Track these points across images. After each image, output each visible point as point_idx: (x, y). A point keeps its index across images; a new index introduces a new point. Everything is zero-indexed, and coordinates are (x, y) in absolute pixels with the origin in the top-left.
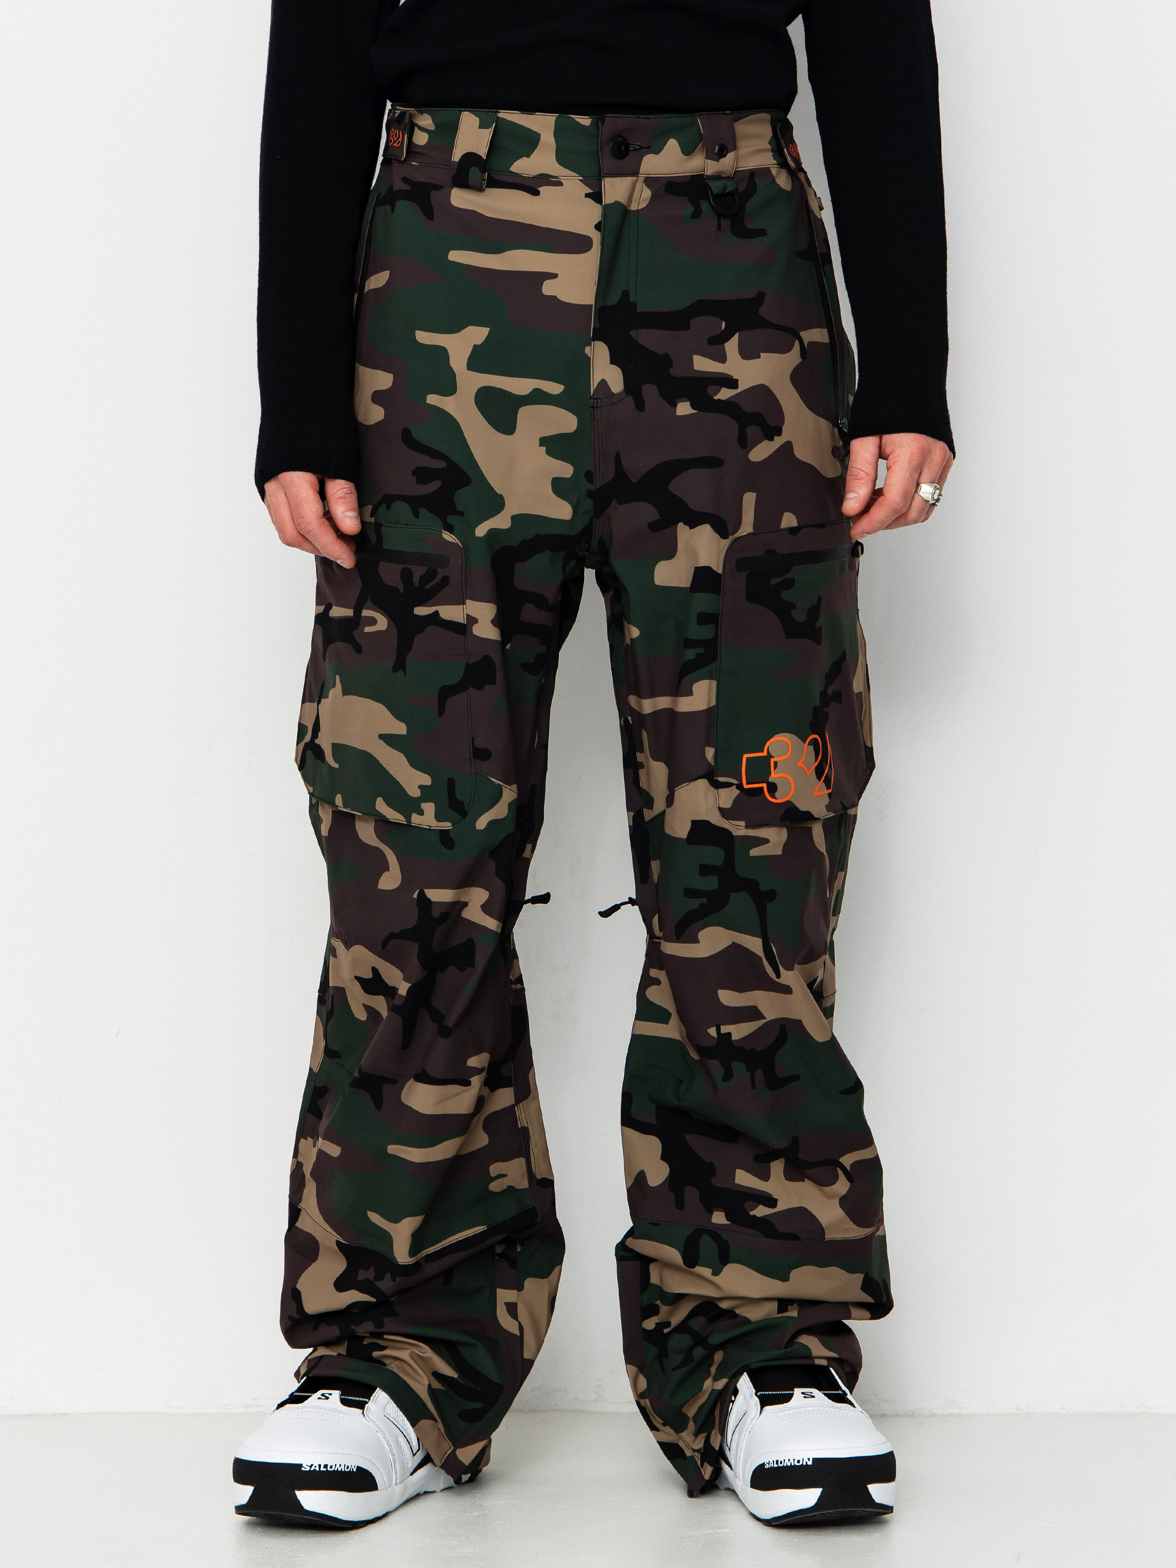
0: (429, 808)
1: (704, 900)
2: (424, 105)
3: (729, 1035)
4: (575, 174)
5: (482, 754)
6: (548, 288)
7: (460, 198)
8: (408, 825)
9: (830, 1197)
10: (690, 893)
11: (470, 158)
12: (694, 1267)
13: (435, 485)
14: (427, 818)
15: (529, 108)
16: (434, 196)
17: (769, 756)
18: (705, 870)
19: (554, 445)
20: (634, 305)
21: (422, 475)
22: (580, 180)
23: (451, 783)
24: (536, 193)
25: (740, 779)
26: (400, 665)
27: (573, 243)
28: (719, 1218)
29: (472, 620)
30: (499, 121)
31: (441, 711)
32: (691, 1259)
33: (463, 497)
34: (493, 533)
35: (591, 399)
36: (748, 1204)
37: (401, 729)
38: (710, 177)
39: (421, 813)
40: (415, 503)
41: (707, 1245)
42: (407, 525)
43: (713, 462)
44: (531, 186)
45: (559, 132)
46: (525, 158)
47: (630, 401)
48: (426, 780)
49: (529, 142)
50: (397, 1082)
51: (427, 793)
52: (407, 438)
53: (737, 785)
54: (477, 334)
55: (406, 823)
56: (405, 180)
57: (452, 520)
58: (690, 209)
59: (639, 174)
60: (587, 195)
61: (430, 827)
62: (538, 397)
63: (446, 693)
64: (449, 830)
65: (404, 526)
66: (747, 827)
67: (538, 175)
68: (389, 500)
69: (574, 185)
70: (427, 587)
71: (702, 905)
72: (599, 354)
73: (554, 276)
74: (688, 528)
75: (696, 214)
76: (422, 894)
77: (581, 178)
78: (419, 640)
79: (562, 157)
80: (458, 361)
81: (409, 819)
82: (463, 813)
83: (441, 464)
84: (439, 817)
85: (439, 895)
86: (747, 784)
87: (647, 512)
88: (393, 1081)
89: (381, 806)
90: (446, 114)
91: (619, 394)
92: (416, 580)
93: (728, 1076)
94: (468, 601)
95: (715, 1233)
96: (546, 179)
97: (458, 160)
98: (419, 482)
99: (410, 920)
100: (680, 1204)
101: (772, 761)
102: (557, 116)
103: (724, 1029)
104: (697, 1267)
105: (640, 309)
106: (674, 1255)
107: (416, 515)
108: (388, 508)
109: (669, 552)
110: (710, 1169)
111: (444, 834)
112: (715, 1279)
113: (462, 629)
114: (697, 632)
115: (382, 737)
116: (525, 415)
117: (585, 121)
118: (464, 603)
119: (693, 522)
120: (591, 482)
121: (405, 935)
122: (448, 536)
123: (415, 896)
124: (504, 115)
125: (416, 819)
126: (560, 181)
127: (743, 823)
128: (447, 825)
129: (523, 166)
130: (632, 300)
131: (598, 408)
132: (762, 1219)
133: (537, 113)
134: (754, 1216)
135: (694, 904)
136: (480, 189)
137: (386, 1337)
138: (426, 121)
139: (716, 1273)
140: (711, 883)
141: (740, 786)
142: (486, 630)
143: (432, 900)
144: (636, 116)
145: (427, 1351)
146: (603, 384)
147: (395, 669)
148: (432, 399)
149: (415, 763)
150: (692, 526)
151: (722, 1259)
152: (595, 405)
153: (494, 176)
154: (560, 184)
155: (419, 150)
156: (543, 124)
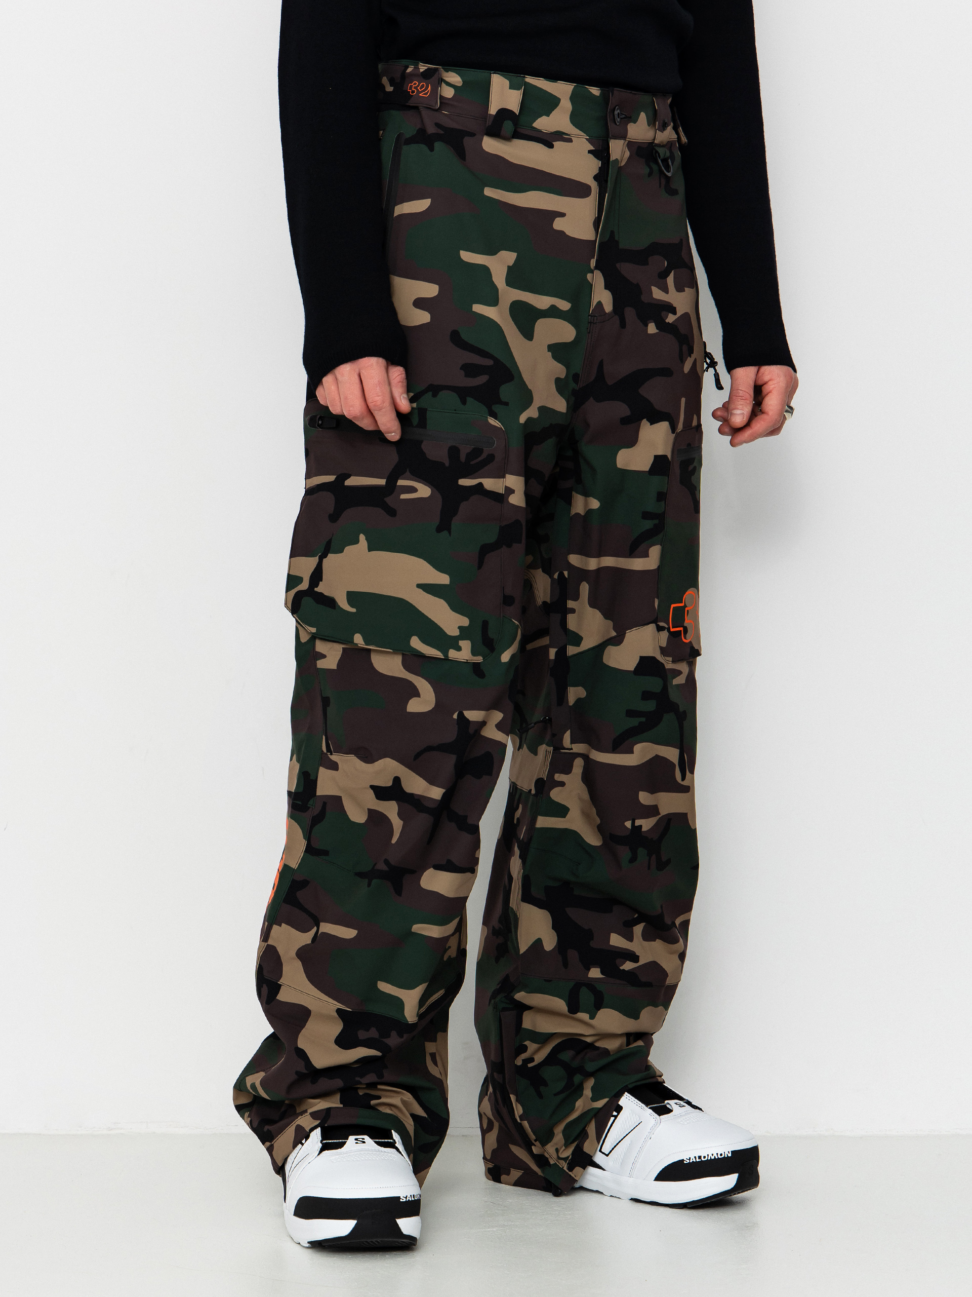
0: (466, 645)
1: (643, 719)
2: (451, 65)
3: (641, 827)
4: (582, 134)
5: (508, 600)
6: (558, 224)
7: (490, 145)
8: (447, 659)
9: (672, 953)
10: (631, 713)
11: (504, 113)
12: (576, 1013)
13: (483, 379)
14: (464, 653)
15: (553, 77)
16: (467, 141)
17: (685, 606)
18: (647, 696)
19: (558, 351)
20: (617, 242)
21: (470, 370)
22: (586, 139)
23: (485, 625)
24: (551, 146)
25: (668, 624)
26: (444, 525)
27: (575, 189)
28: (595, 973)
29: (510, 491)
30: (527, 85)
31: (480, 565)
32: (574, 1008)
33: (506, 391)
34: (529, 420)
35: (589, 316)
36: (618, 961)
37: (444, 579)
38: (659, 145)
39: (459, 649)
40: (463, 394)
41: (586, 996)
42: (455, 410)
43: (666, 372)
44: (548, 140)
45: (573, 98)
46: (544, 117)
47: (616, 319)
48: (465, 622)
49: (550, 103)
50: (417, 872)
51: (464, 633)
52: (456, 338)
53: (667, 628)
54: (508, 257)
55: (443, 657)
56: (438, 125)
57: (496, 408)
58: (647, 170)
59: (626, 138)
60: (590, 152)
61: (467, 660)
62: (553, 312)
63: (485, 550)
64: (479, 663)
65: (453, 412)
66: (673, 662)
67: (554, 132)
68: (435, 390)
69: (581, 144)
70: (472, 463)
71: (641, 723)
72: (597, 280)
73: (562, 215)
74: (649, 424)
75: (650, 174)
76: (461, 715)
77: (588, 137)
78: (464, 507)
79: (575, 118)
80: (499, 278)
81: (446, 653)
82: (492, 649)
83: (489, 362)
84: (474, 653)
85: (473, 715)
86: (673, 628)
87: (622, 409)
88: (412, 872)
89: (416, 643)
90: (476, 75)
91: (609, 314)
92: (463, 458)
93: (633, 859)
94: (507, 476)
95: (591, 985)
96: (560, 136)
97: (494, 113)
98: (467, 375)
99: (450, 735)
100: (565, 964)
101: (686, 609)
102: (575, 86)
103: (638, 822)
104: (579, 1014)
105: (621, 246)
106: (560, 1004)
107: (464, 402)
108: (435, 395)
109: (632, 442)
110: (589, 934)
111: (476, 667)
112: (591, 1022)
113: (500, 498)
114: (651, 506)
115: (419, 586)
116: (541, 325)
117: (595, 91)
118: (504, 477)
119: (654, 419)
120: (577, 383)
121: (443, 748)
122: (492, 421)
123: (455, 716)
124: (529, 79)
125: (453, 654)
126: (571, 139)
127: (670, 659)
128: (479, 659)
129: (543, 124)
130: (616, 238)
131: (593, 323)
132: (629, 972)
133: (558, 82)
134: (624, 970)
135: (634, 722)
136: (507, 139)
137: (379, 1087)
138: (454, 78)
139: (592, 1017)
140: (650, 706)
141: (669, 629)
142: (517, 499)
143: (470, 720)
144: (629, 91)
145: (408, 1097)
146: (600, 304)
147: (439, 530)
148: (478, 308)
149: (456, 608)
150: (652, 422)
151: (598, 1005)
152: (592, 321)
153: (519, 130)
154: (570, 141)
155: (447, 101)
156: (562, 90)
